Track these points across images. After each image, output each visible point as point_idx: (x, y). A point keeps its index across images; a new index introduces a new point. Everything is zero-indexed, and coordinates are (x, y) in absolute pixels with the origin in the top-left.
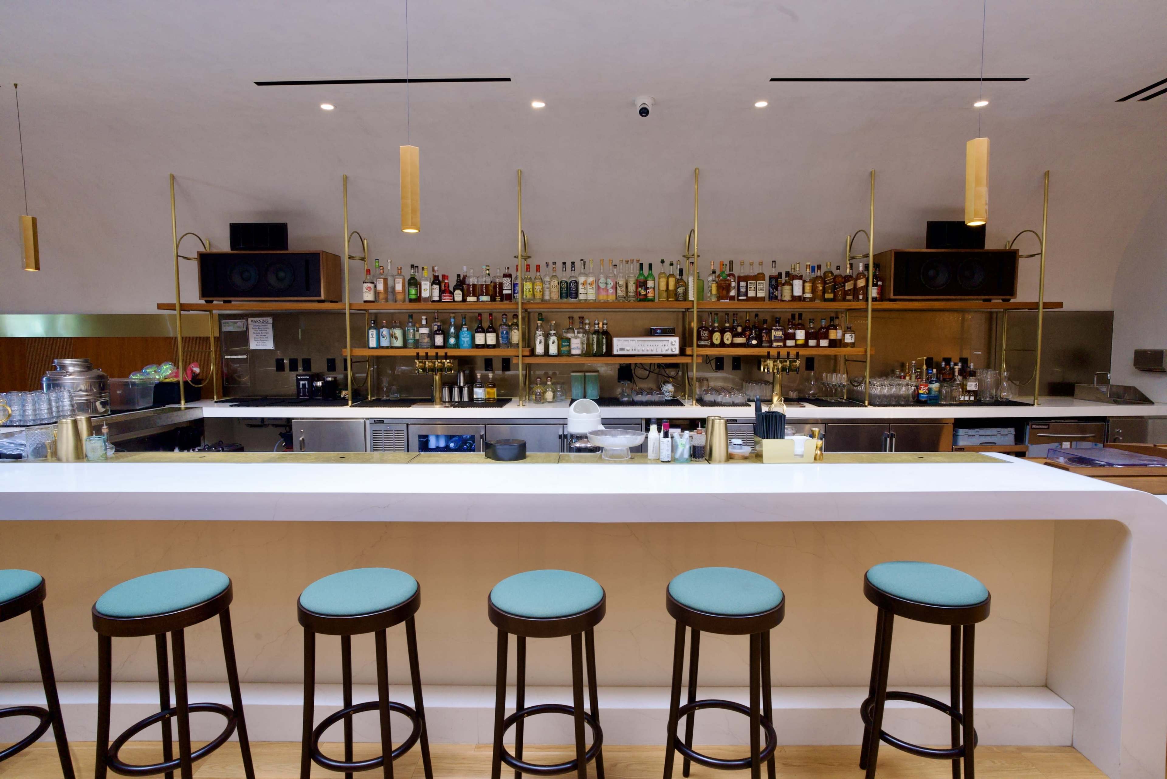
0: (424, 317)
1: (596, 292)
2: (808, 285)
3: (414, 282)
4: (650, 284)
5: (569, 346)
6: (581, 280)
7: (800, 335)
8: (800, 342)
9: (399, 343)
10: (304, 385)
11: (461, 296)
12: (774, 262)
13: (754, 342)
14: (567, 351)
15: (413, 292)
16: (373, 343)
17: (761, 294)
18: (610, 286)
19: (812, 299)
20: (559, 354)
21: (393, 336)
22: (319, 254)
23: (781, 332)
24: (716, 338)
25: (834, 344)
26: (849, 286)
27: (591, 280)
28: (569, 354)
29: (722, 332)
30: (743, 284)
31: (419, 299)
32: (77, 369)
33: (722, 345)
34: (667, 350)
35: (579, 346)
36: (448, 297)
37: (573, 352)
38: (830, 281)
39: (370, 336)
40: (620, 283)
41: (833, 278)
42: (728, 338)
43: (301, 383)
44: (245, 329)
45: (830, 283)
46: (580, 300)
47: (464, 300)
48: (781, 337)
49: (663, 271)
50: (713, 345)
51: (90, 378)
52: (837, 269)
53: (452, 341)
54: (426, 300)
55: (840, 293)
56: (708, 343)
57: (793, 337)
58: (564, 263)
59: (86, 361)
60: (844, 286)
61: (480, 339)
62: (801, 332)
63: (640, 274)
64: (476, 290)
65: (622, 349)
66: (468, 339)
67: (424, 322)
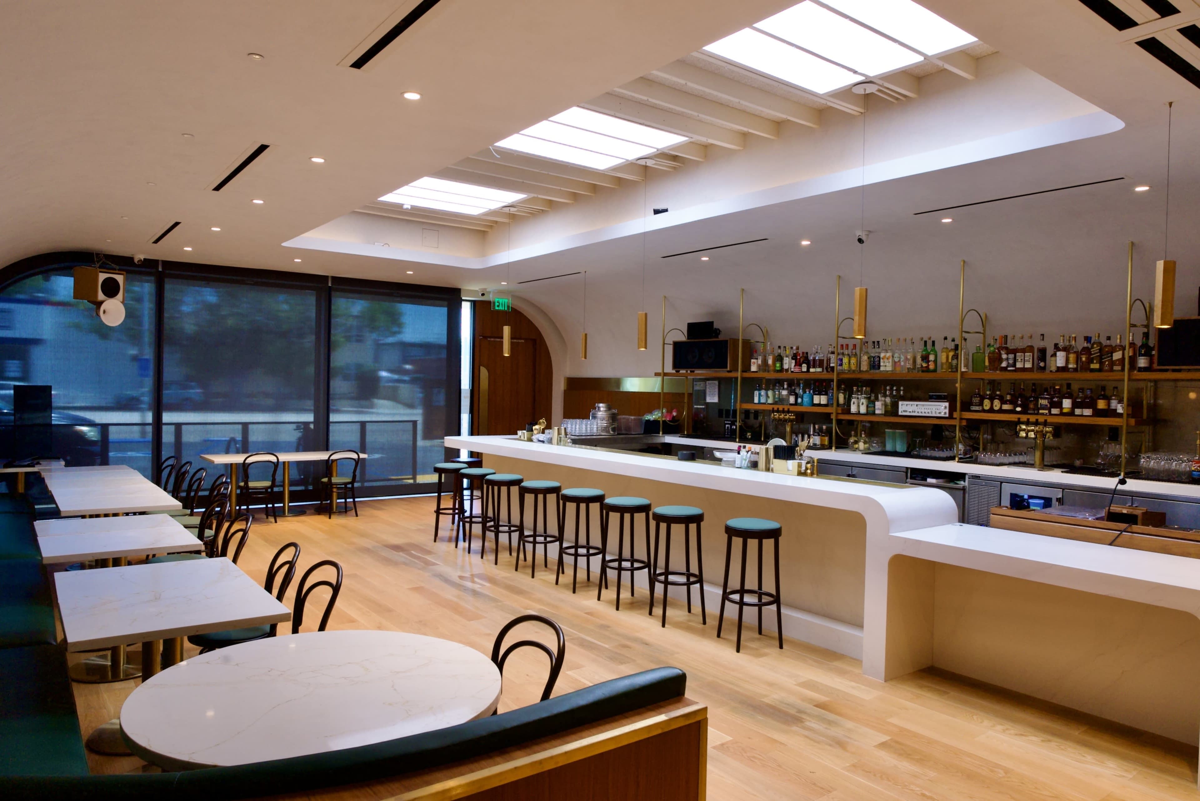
0: (785, 383)
1: (892, 365)
2: (1072, 357)
3: (779, 359)
4: (932, 358)
5: (874, 407)
6: (882, 355)
7: (1067, 404)
8: (1065, 411)
9: (770, 401)
10: (728, 427)
11: (806, 368)
12: (1043, 335)
13: (1019, 409)
14: (872, 411)
15: (778, 365)
16: (756, 400)
17: (1028, 365)
18: (902, 360)
19: (1075, 370)
20: (867, 414)
21: (767, 396)
22: (727, 341)
23: (1047, 401)
24: (987, 404)
25: (1098, 413)
26: (1117, 356)
27: (888, 355)
28: (874, 414)
29: (992, 399)
30: (1011, 356)
31: (782, 370)
32: (604, 409)
33: (991, 410)
34: (940, 413)
35: (880, 407)
36: (797, 369)
37: (877, 412)
38: (1096, 351)
39: (755, 395)
40: (909, 357)
41: (1099, 349)
42: (997, 404)
43: (727, 426)
44: (704, 389)
45: (1097, 353)
46: (881, 371)
47: (808, 371)
48: (1047, 405)
49: (945, 347)
50: (984, 411)
51: (609, 414)
52: (1107, 340)
53: (799, 400)
54: (787, 370)
55: (1107, 363)
56: (979, 408)
57: (1059, 405)
58: (874, 342)
59: (608, 405)
60: (1112, 356)
61: (816, 399)
62: (1066, 401)
63: (924, 350)
64: (815, 363)
65: (904, 411)
66: (807, 399)
67: (785, 386)
